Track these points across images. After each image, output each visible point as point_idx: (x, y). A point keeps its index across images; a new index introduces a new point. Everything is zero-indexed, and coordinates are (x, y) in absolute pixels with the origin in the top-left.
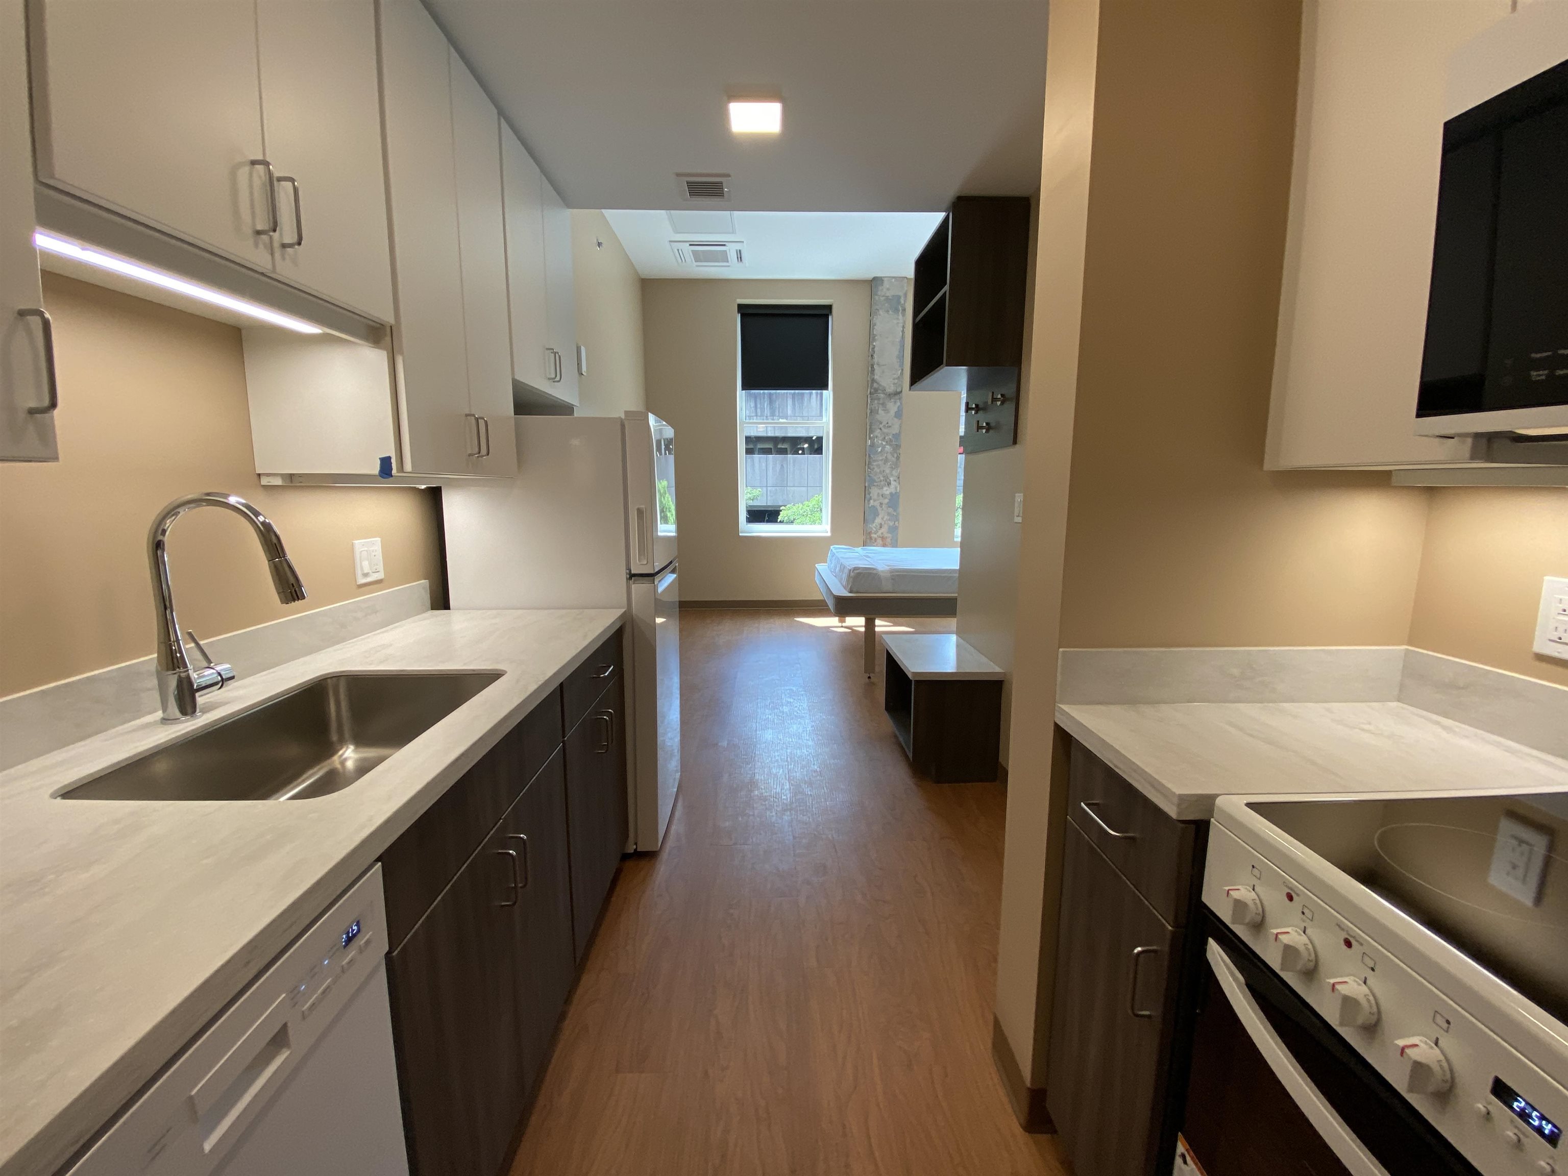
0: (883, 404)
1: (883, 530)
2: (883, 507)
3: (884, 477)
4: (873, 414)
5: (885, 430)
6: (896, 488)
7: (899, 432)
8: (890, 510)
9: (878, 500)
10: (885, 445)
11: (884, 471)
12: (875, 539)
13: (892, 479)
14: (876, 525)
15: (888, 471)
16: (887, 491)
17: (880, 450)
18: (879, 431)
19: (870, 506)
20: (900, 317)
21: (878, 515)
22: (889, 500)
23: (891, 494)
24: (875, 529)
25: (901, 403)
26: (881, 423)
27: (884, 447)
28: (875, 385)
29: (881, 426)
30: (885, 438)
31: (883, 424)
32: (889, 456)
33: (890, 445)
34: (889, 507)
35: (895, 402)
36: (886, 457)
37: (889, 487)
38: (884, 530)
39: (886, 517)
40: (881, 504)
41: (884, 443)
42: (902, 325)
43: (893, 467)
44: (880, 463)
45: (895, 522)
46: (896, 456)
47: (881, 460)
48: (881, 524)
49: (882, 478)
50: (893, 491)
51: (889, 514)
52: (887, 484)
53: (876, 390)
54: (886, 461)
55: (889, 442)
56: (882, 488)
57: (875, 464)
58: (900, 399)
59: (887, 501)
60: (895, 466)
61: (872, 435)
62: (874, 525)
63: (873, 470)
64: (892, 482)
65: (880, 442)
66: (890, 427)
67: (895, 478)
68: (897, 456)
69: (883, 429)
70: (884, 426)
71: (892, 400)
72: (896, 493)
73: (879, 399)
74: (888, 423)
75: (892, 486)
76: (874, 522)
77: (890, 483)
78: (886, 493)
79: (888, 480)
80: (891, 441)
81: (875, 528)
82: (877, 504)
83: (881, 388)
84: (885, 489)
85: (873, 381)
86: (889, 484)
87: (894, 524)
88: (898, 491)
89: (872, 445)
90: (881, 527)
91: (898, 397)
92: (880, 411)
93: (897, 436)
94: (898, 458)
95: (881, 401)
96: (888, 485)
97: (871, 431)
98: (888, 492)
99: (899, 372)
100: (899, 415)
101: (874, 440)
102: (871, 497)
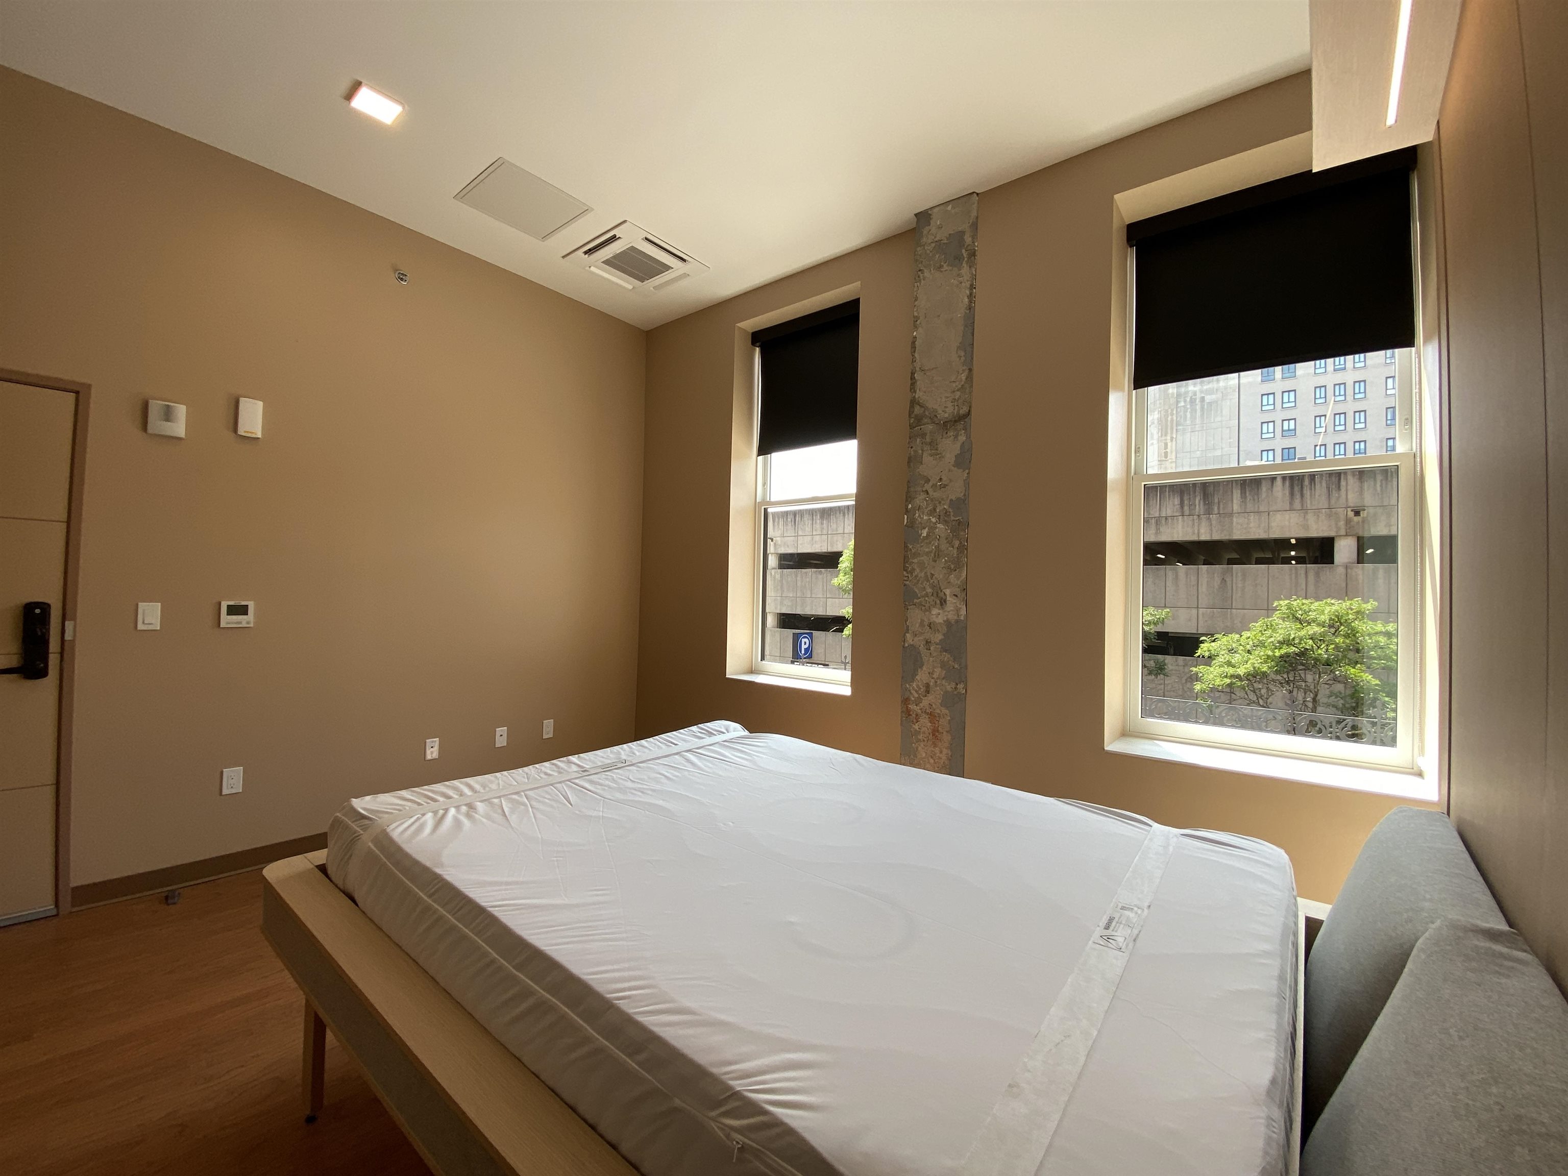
0: (933, 444)
1: (930, 697)
2: (932, 648)
3: (933, 587)
4: (912, 464)
5: (936, 495)
6: (958, 610)
7: (965, 495)
8: (946, 657)
9: (922, 633)
10: (935, 524)
11: (932, 575)
12: (917, 715)
13: (948, 592)
14: (918, 686)
15: (939, 574)
16: (938, 616)
17: (925, 533)
18: (923, 496)
19: (906, 645)
20: (965, 269)
21: (921, 667)
22: (944, 635)
23: (948, 623)
24: (916, 696)
25: (968, 437)
26: (928, 481)
27: (932, 528)
28: (917, 410)
29: (927, 487)
30: (935, 509)
31: (931, 484)
32: (944, 545)
33: (946, 522)
34: (946, 651)
35: (956, 437)
36: (938, 547)
37: (943, 608)
38: (934, 699)
39: (938, 672)
40: (928, 642)
41: (933, 520)
42: (968, 284)
43: (952, 566)
44: (924, 558)
45: (957, 684)
46: (957, 543)
47: (927, 554)
48: (927, 686)
49: (929, 590)
50: (952, 617)
51: (943, 665)
52: (938, 602)
53: (919, 420)
54: (938, 554)
55: (944, 518)
56: (929, 610)
57: (915, 561)
58: (965, 429)
59: (939, 637)
60: (956, 565)
61: (910, 506)
62: (914, 685)
63: (912, 573)
64: (948, 598)
65: (925, 518)
66: (945, 486)
67: (957, 591)
68: (961, 543)
69: (930, 491)
70: (934, 486)
71: (951, 433)
72: (957, 621)
73: (923, 435)
74: (941, 479)
75: (950, 607)
76: (913, 680)
77: (945, 601)
78: (937, 621)
79: (941, 595)
80: (946, 513)
81: (916, 691)
82: (919, 642)
83: (927, 413)
84: (935, 611)
85: (914, 402)
86: (943, 602)
87: (956, 688)
88: (962, 618)
89: (912, 524)
90: (928, 692)
91: (960, 426)
92: (927, 459)
93: (960, 505)
94: (962, 549)
95: (928, 439)
96: (942, 604)
97: (909, 498)
98: (940, 620)
99: (963, 376)
100: (963, 460)
101: (915, 515)
102: (908, 627)
